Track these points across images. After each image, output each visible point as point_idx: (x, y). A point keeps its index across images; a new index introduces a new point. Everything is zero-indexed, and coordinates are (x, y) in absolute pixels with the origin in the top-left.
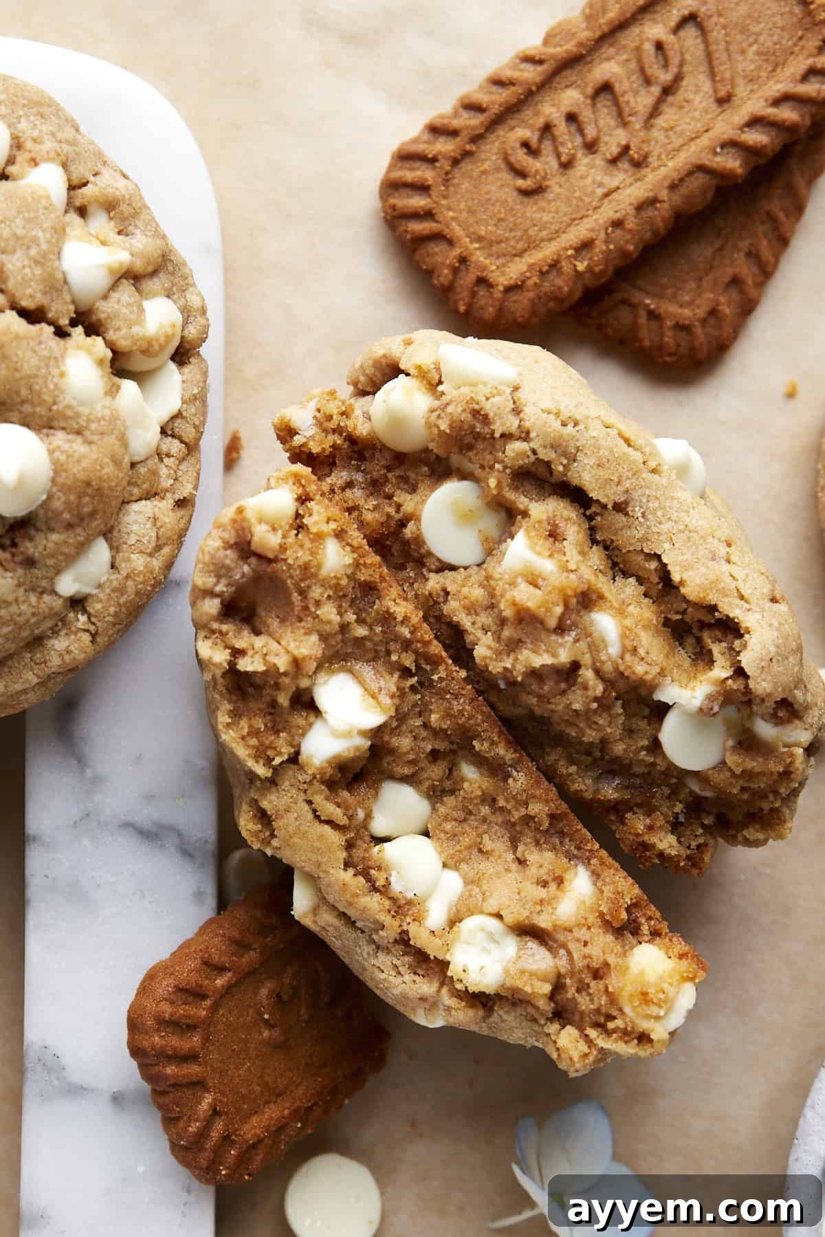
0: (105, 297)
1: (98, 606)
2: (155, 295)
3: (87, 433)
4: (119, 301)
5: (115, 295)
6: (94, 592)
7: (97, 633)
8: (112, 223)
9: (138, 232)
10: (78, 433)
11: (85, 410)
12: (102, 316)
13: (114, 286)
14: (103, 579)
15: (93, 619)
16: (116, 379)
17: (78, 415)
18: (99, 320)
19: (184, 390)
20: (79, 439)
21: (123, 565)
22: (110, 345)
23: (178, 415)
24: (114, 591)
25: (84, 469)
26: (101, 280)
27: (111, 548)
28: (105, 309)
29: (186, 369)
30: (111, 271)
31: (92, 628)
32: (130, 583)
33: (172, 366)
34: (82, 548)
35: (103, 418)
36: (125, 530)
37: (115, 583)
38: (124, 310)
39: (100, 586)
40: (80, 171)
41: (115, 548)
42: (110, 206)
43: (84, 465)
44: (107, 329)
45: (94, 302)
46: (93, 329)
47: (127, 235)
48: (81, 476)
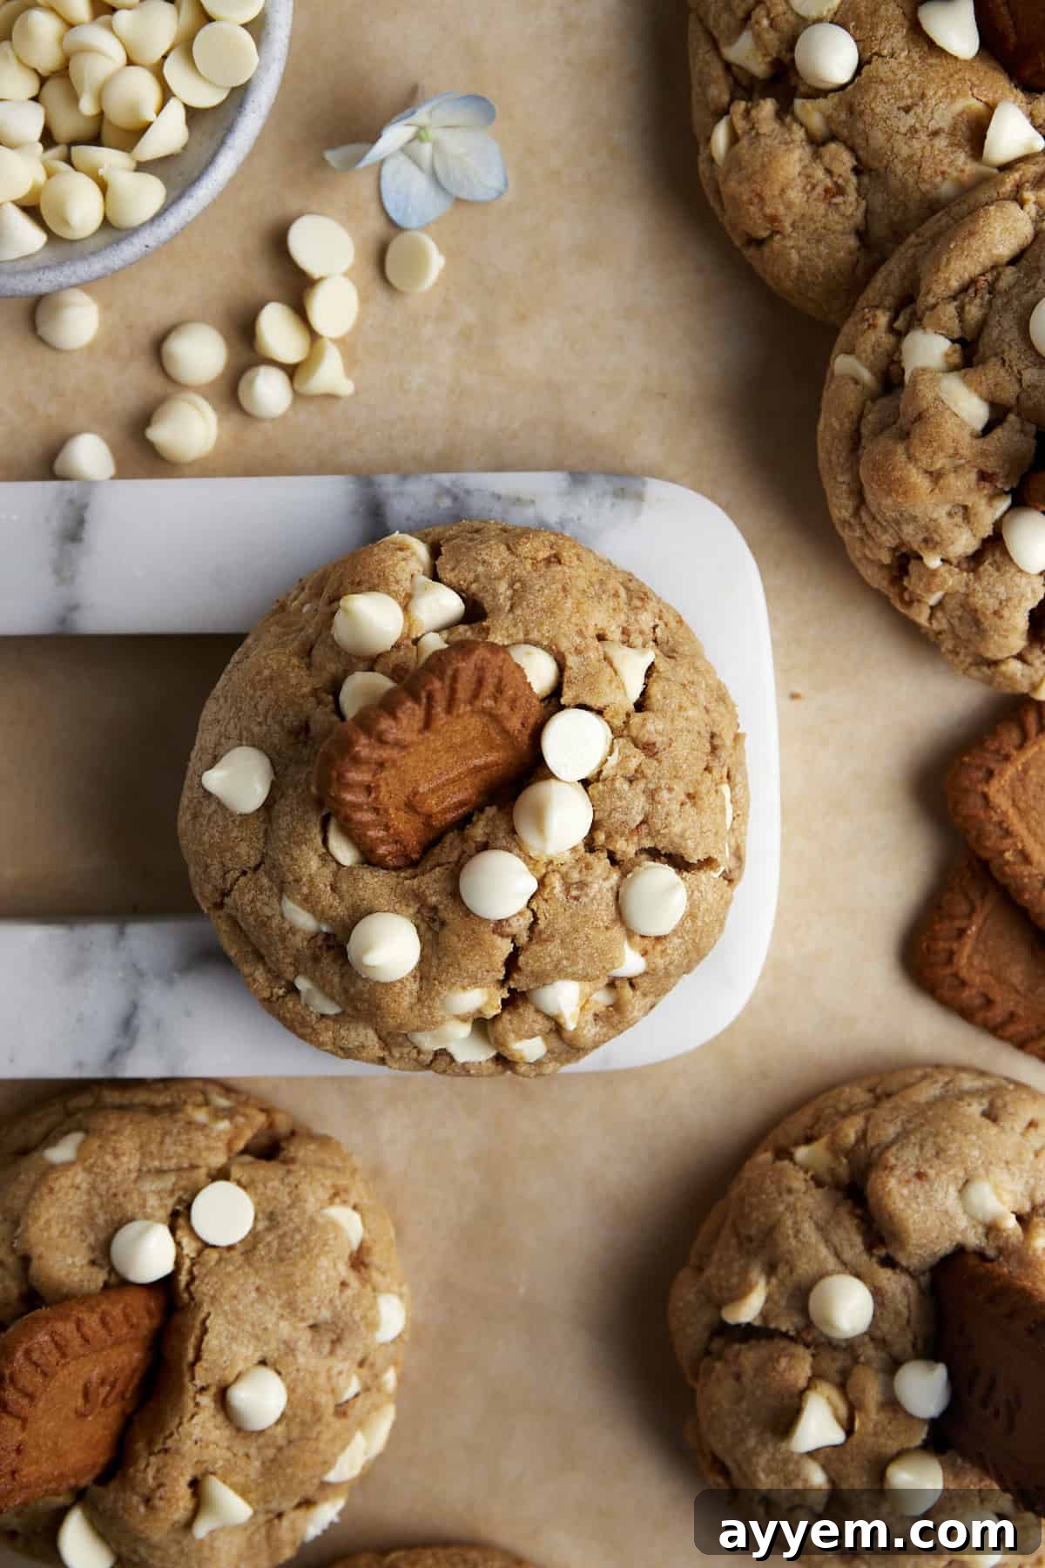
0: (538, 1011)
1: (290, 1005)
2: (547, 1044)
3: (418, 1006)
4: (534, 1021)
5: (539, 1018)
6: (303, 1002)
7: (271, 1002)
8: (604, 1009)
9: (598, 1029)
10: (419, 999)
11: (438, 1004)
12: (521, 1010)
13: (549, 1017)
14: (311, 1009)
15: (280, 1000)
16: (471, 1020)
17: (433, 999)
18: (518, 1007)
19: (474, 1063)
20: (414, 1001)
21: (323, 1025)
22: (496, 1017)
23: (452, 1060)
24: (303, 1018)
25: (388, 1006)
26: (551, 1009)
27: (336, 1015)
28: (528, 1013)
29: (490, 1064)
30: (558, 1016)
31: (274, 999)
32: (309, 1030)
33: (493, 1053)
34: (332, 998)
35: (433, 1017)
36: (352, 1026)
37: (308, 1019)
38: (527, 1027)
39: (307, 1006)
40: (644, 984)
41: (336, 1018)
42: (617, 1007)
43: (392, 1005)
44: (510, 1013)
45: (532, 1004)
46: (506, 1004)
47: (595, 1020)
48: (383, 1003)
